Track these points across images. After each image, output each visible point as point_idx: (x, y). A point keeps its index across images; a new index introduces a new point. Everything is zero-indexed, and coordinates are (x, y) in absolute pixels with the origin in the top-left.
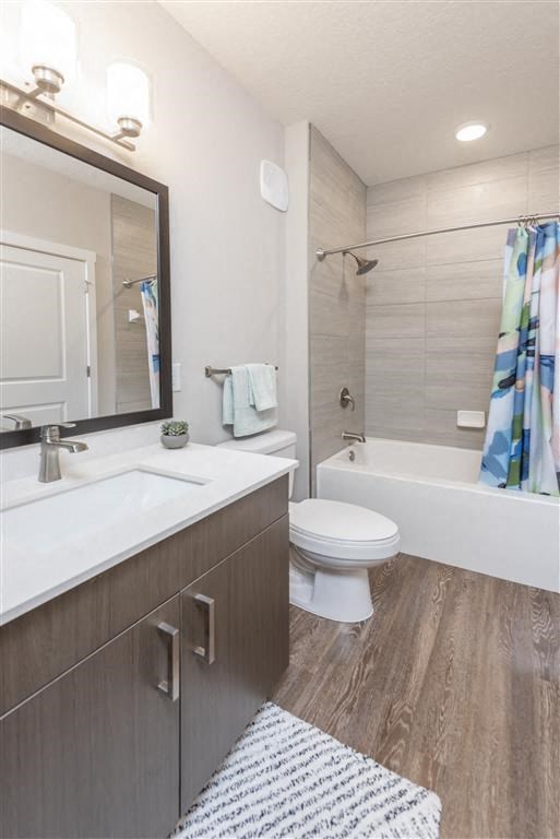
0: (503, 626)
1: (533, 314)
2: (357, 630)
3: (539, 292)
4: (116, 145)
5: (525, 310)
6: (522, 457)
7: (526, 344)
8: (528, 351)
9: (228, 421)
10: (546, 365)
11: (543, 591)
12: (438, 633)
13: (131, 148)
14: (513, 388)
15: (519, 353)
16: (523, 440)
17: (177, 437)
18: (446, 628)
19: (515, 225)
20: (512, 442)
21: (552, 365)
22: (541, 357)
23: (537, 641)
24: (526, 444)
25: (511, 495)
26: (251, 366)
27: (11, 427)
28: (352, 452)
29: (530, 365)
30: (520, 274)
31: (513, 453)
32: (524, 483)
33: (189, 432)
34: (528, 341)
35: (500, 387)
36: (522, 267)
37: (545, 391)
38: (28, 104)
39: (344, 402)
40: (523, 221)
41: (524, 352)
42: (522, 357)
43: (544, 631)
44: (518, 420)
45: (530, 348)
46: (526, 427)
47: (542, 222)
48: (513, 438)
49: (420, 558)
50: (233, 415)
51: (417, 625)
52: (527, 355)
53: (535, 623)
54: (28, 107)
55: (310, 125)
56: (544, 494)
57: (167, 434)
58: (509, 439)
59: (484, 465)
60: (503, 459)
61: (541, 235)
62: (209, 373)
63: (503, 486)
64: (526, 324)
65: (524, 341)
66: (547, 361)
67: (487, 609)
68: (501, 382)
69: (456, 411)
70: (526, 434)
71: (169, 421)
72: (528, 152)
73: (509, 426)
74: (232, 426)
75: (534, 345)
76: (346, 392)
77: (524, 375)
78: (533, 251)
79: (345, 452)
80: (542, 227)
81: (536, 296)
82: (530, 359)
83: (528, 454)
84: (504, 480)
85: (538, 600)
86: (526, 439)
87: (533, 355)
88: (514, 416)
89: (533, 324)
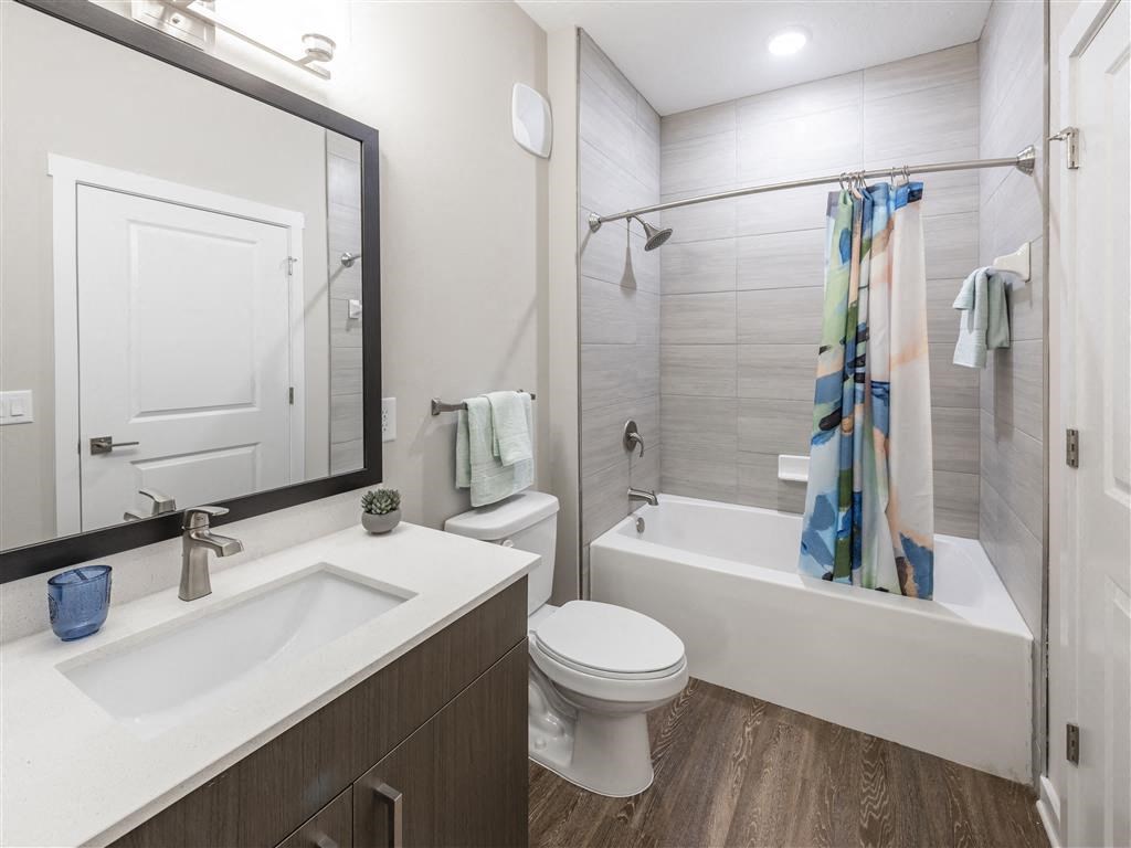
0: (822, 801)
1: (861, 320)
2: (629, 810)
3: (868, 286)
4: (305, 72)
5: (851, 313)
6: (852, 535)
7: (854, 364)
8: (856, 375)
9: (461, 482)
10: (878, 396)
11: (880, 740)
12: (736, 813)
13: (326, 76)
14: (838, 430)
15: (845, 378)
16: (852, 507)
17: (382, 516)
18: (747, 804)
19: (836, 187)
20: (839, 510)
21: (886, 396)
22: (873, 385)
23: (865, 825)
24: (857, 514)
25: (839, 591)
26: (496, 397)
27: (145, 512)
28: (640, 520)
29: (859, 396)
30: (844, 261)
31: (840, 529)
32: (856, 572)
33: (400, 506)
34: (856, 359)
35: (822, 429)
36: (846, 249)
37: (878, 436)
38: (176, 15)
39: (630, 443)
40: (847, 179)
41: (851, 377)
42: (848, 384)
43: (875, 807)
44: (846, 478)
45: (859, 370)
46: (857, 489)
47: (869, 183)
48: (840, 505)
49: (722, 688)
50: (469, 473)
51: (710, 802)
52: (855, 380)
53: (864, 795)
54: (176, 21)
55: (579, 30)
56: (881, 590)
57: (369, 511)
58: (834, 506)
59: (804, 546)
60: (827, 536)
61: (868, 203)
62: (437, 409)
63: (829, 577)
64: (852, 335)
65: (850, 360)
66: (879, 391)
67: (804, 772)
68: (823, 420)
69: (778, 455)
70: (857, 499)
71: (375, 489)
72: (863, 70)
73: (834, 488)
74: (468, 489)
75: (864, 365)
76: (632, 427)
77: (852, 411)
78: (858, 225)
79: (630, 521)
80: (870, 190)
81: (864, 292)
82: (859, 387)
83: (860, 529)
84: (830, 569)
85: (872, 755)
86: (857, 507)
87: (863, 382)
88: (840, 471)
89: (861, 335)
